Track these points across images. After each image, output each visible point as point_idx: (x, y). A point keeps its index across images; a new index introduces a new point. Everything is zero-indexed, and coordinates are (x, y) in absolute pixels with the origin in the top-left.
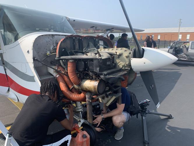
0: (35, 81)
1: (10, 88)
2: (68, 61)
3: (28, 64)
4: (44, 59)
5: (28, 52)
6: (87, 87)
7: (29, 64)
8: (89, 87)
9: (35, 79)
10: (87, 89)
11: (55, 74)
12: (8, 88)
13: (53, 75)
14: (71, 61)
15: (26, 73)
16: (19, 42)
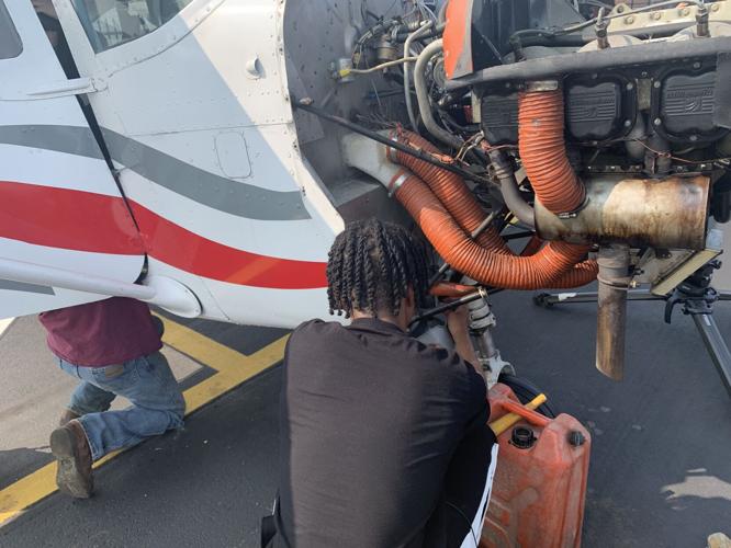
0: (308, 217)
1: (149, 258)
2: (528, 87)
3: (260, 134)
4: (325, 100)
5: (258, 69)
6: (634, 217)
7: (265, 135)
8: (643, 218)
9: (306, 206)
10: (624, 228)
11: (385, 174)
12: (143, 257)
13: (377, 176)
14: (550, 85)
15: (249, 181)
16: (190, 26)
